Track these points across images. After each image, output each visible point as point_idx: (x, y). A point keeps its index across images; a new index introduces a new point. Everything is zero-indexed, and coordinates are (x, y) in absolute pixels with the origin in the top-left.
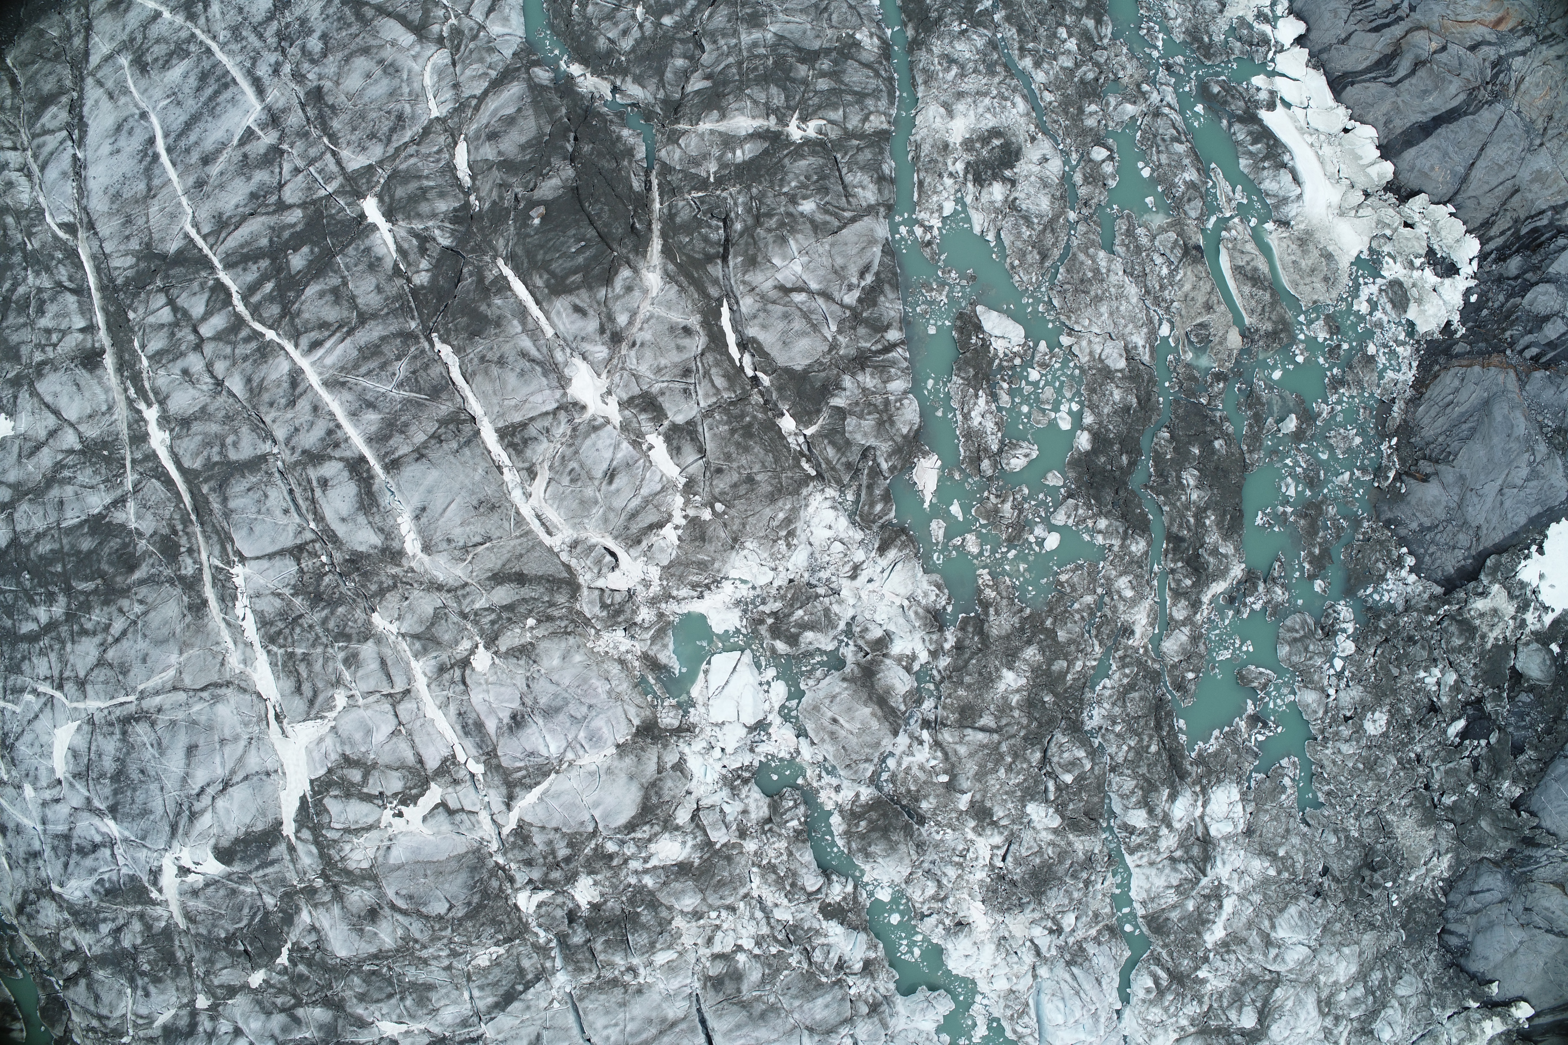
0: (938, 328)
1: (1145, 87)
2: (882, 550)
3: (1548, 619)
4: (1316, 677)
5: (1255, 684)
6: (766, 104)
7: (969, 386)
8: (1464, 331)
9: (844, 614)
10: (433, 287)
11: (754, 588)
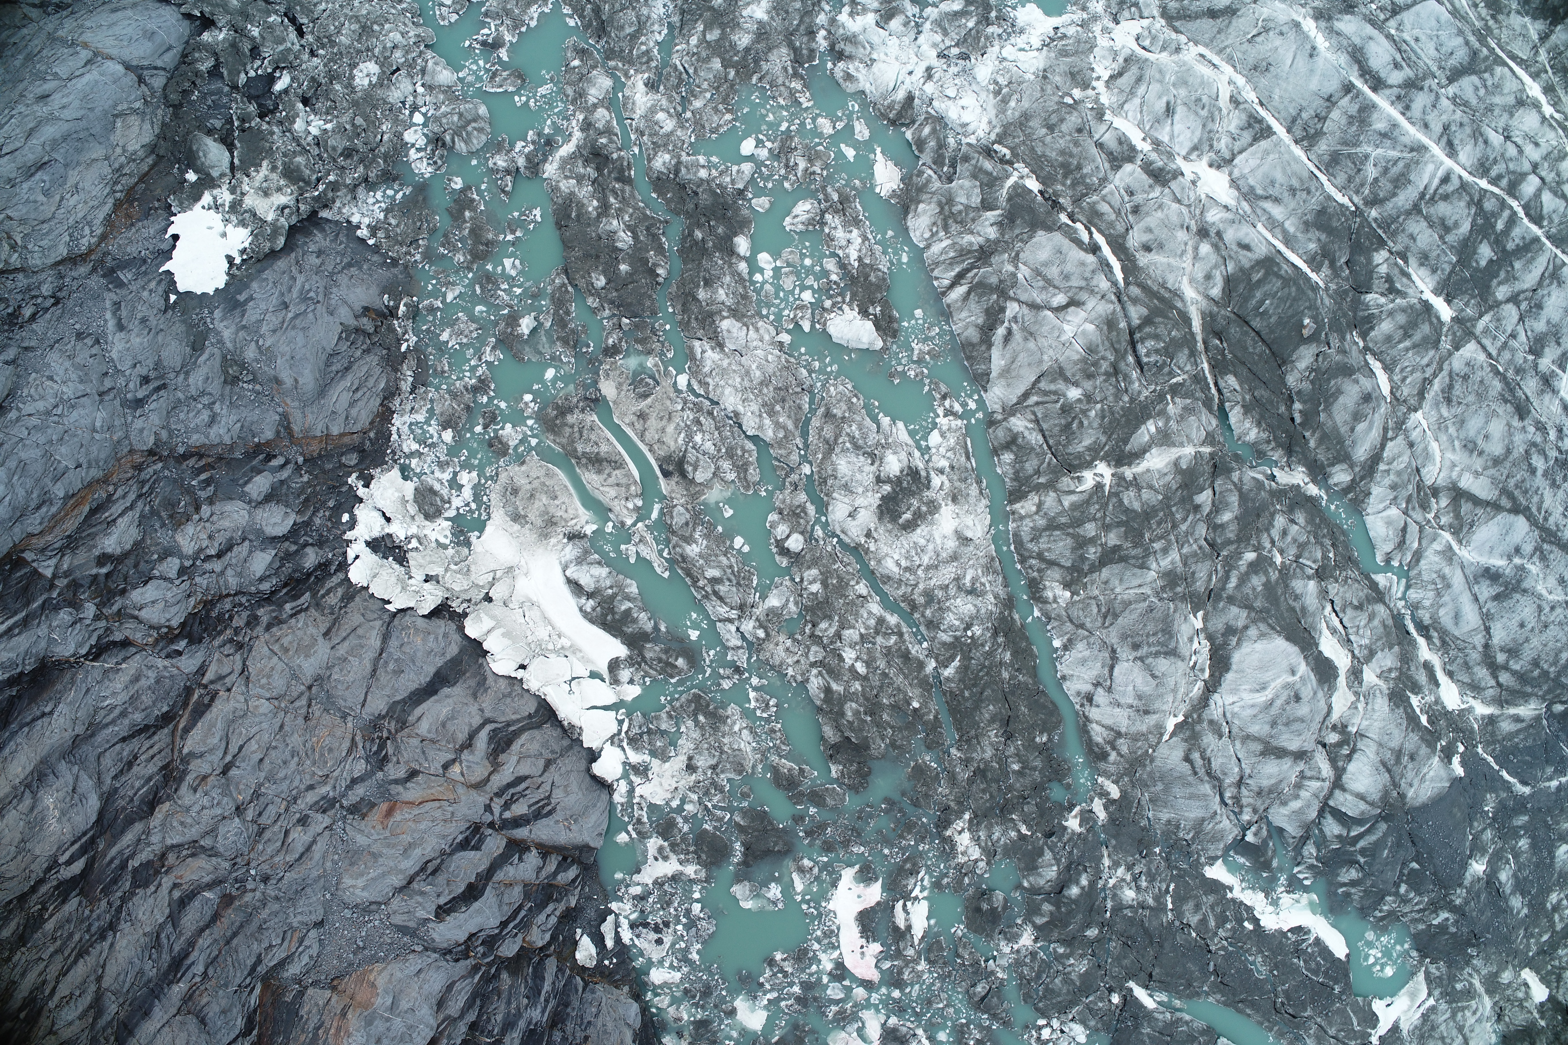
0: (913, 316)
1: (761, 633)
2: (910, 98)
3: (206, 199)
4: (442, 97)
5: (505, 74)
6: (1139, 488)
7: (871, 266)
8: (350, 481)
9: (929, 38)
10: (1368, 253)
11: (1012, 45)
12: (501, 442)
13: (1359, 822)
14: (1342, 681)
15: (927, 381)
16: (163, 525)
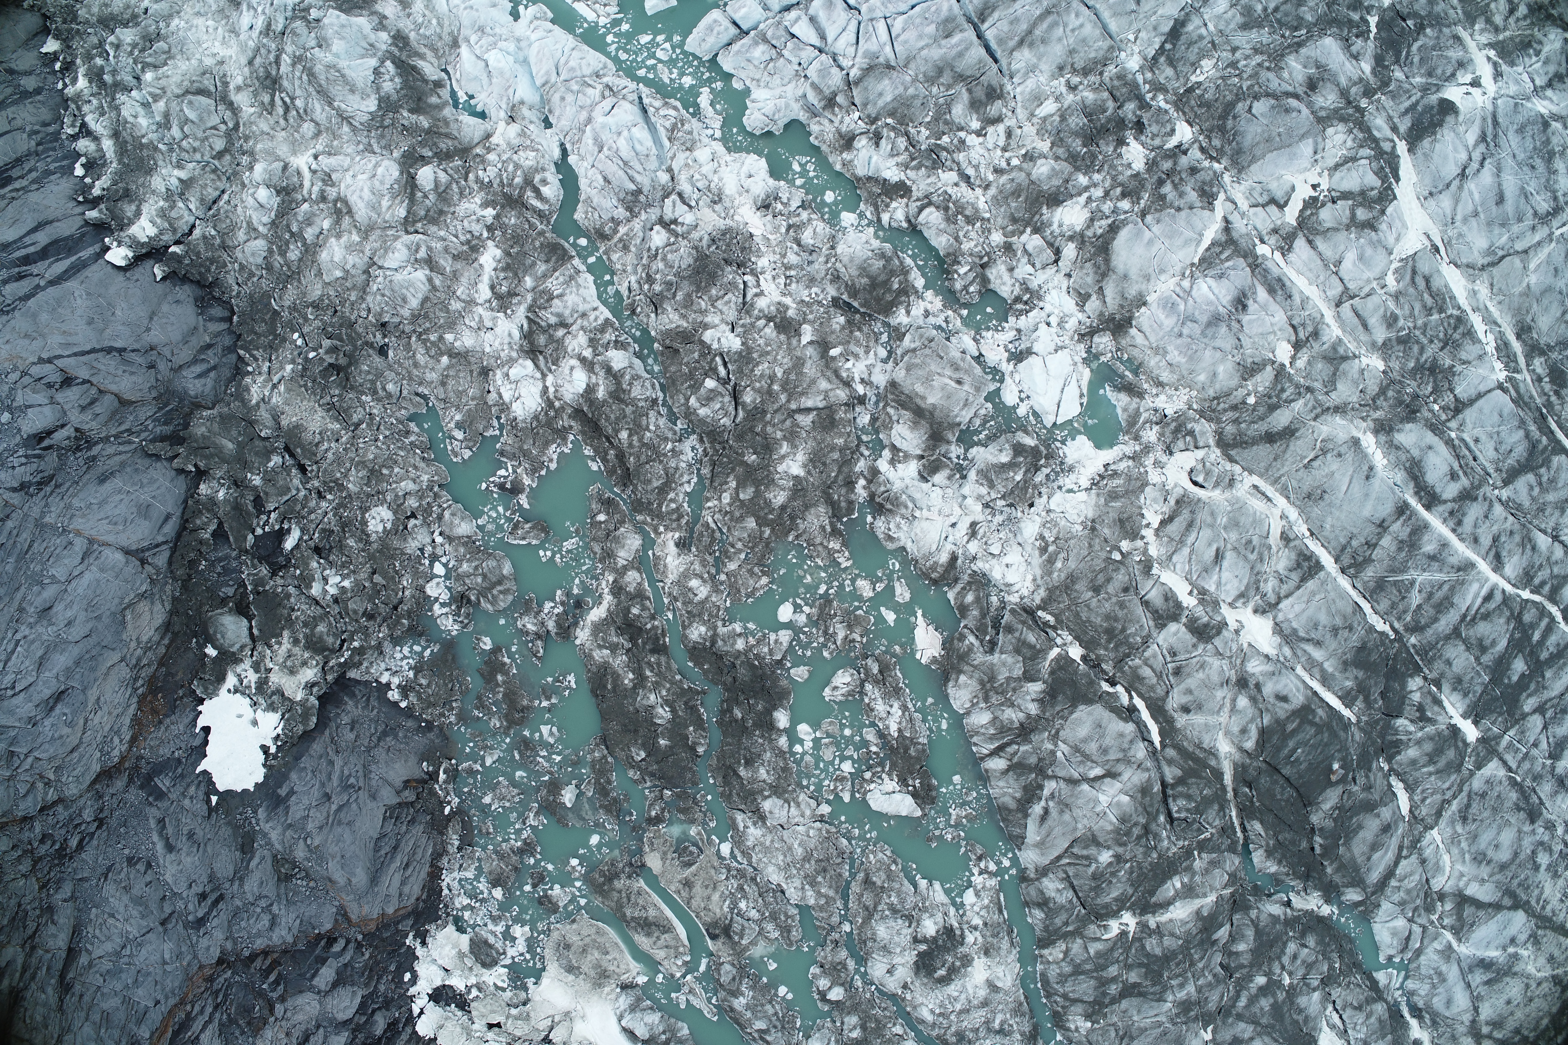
0: (951, 782)
2: (954, 558)
3: (231, 681)
4: (462, 550)
5: (527, 526)
6: (1161, 936)
7: (912, 739)
8: (408, 942)
9: (972, 487)
10: (1402, 679)
11: (1060, 488)
12: (550, 902)
16: (243, 1033)
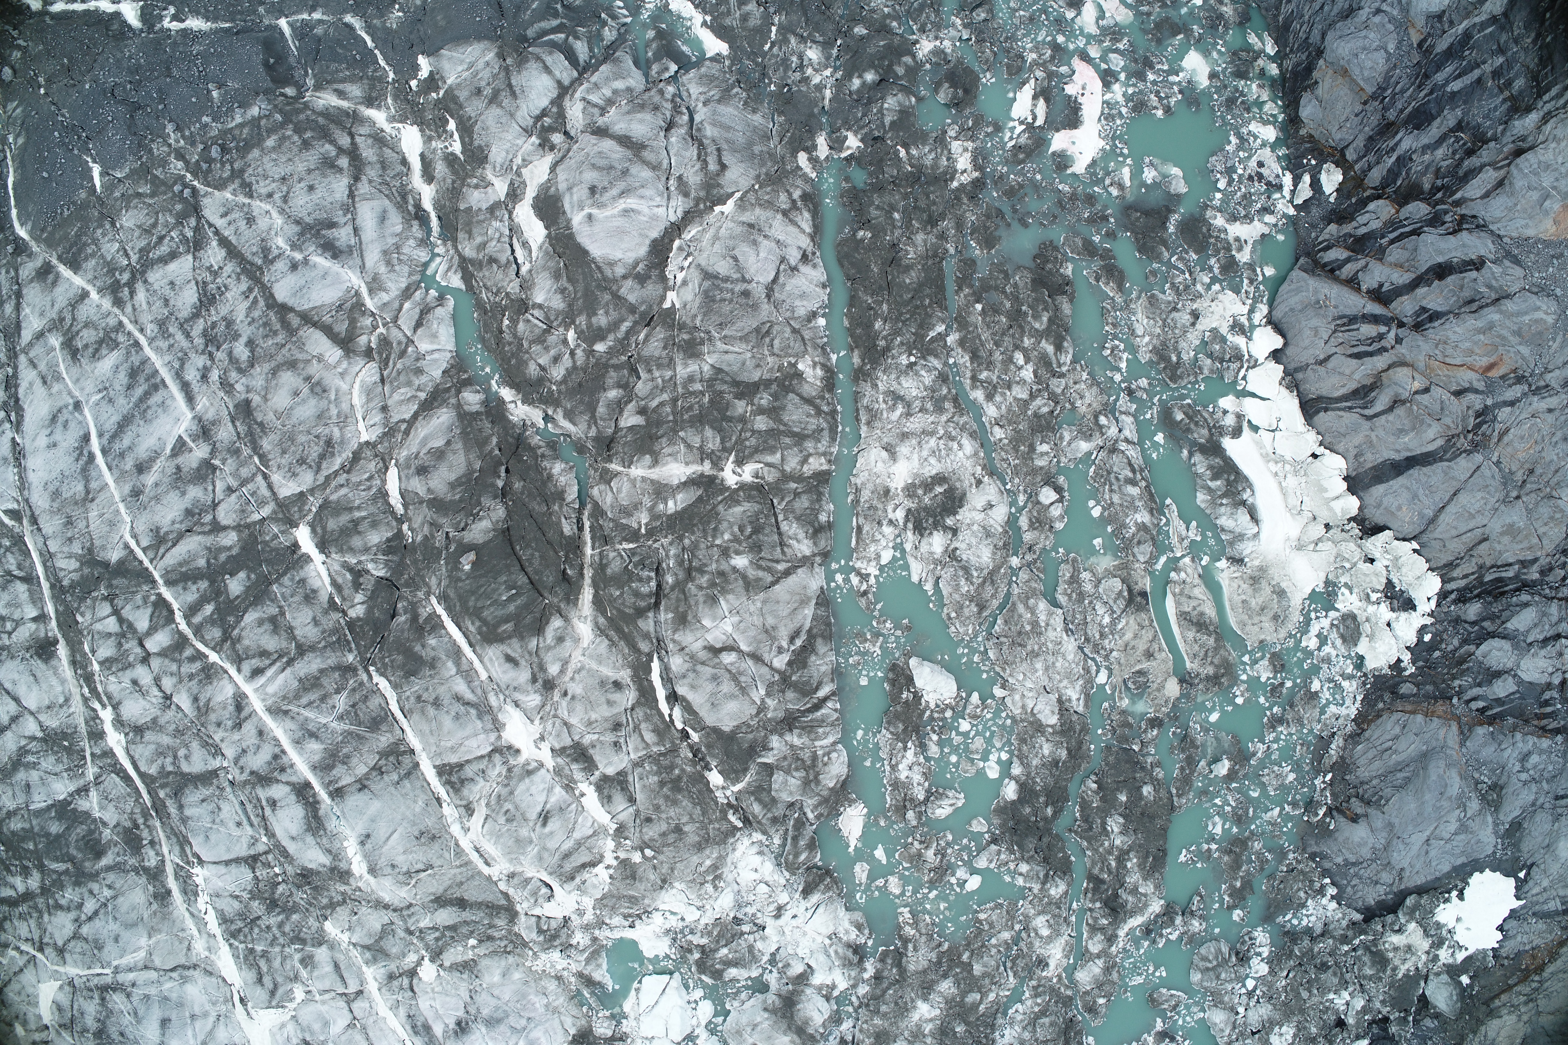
0: (871, 680)
1: (1103, 420)
2: (806, 892)
3: (1460, 956)
4: (1226, 999)
5: (1165, 1007)
6: (701, 449)
7: (898, 739)
8: (1414, 670)
9: (767, 947)
10: (369, 619)
11: (683, 919)
13: (554, 45)
14: (531, 193)
15: (876, 613)
